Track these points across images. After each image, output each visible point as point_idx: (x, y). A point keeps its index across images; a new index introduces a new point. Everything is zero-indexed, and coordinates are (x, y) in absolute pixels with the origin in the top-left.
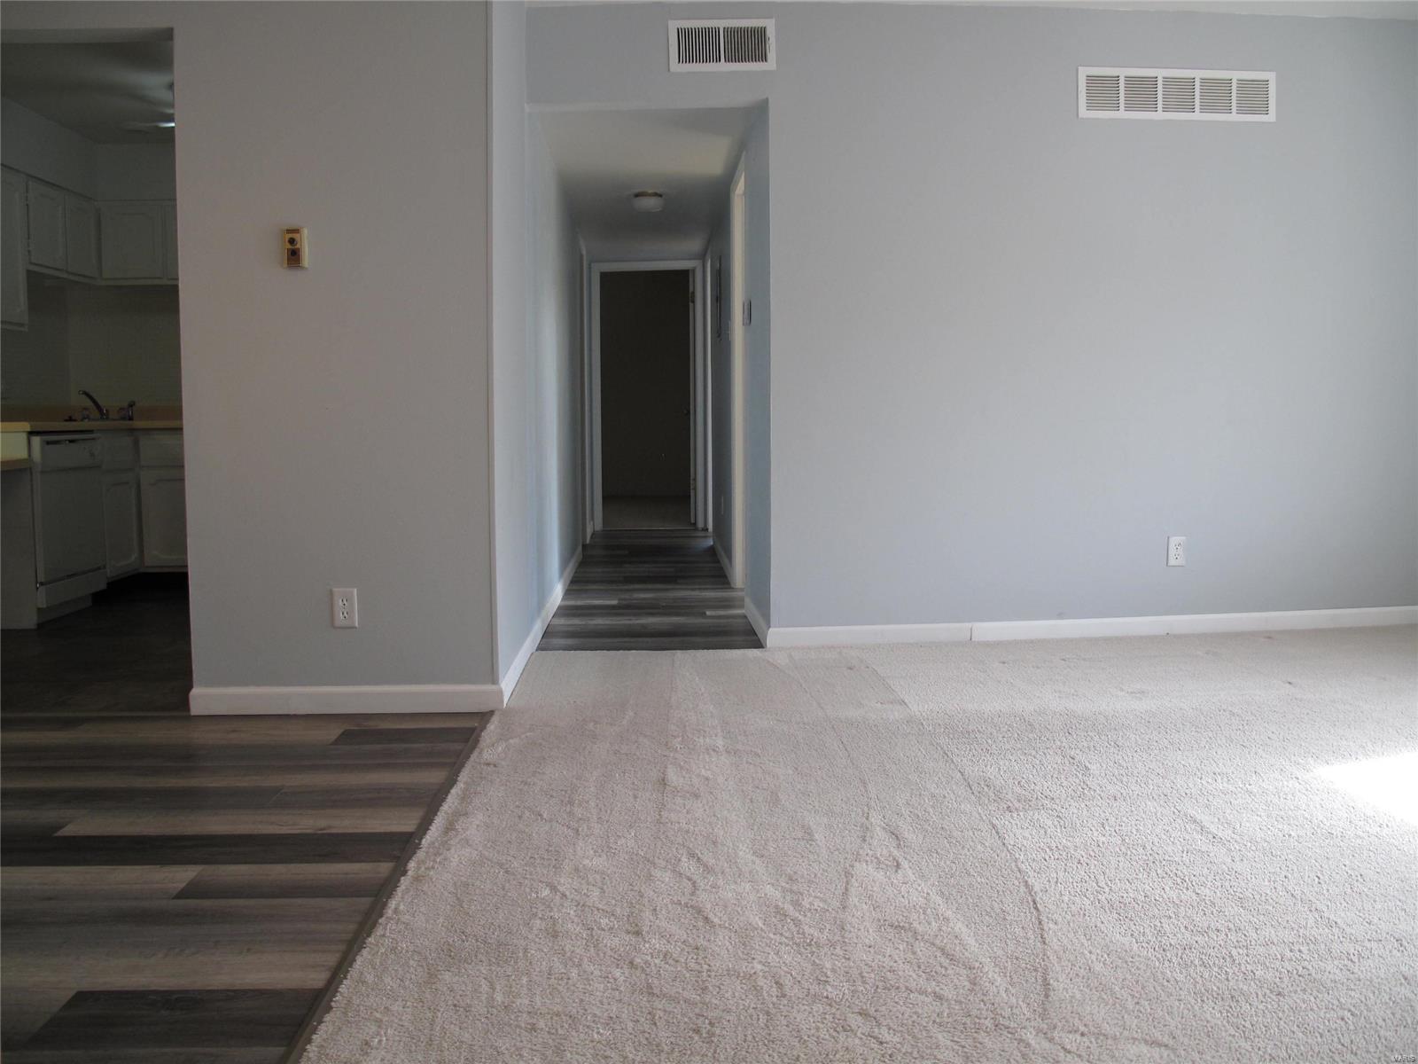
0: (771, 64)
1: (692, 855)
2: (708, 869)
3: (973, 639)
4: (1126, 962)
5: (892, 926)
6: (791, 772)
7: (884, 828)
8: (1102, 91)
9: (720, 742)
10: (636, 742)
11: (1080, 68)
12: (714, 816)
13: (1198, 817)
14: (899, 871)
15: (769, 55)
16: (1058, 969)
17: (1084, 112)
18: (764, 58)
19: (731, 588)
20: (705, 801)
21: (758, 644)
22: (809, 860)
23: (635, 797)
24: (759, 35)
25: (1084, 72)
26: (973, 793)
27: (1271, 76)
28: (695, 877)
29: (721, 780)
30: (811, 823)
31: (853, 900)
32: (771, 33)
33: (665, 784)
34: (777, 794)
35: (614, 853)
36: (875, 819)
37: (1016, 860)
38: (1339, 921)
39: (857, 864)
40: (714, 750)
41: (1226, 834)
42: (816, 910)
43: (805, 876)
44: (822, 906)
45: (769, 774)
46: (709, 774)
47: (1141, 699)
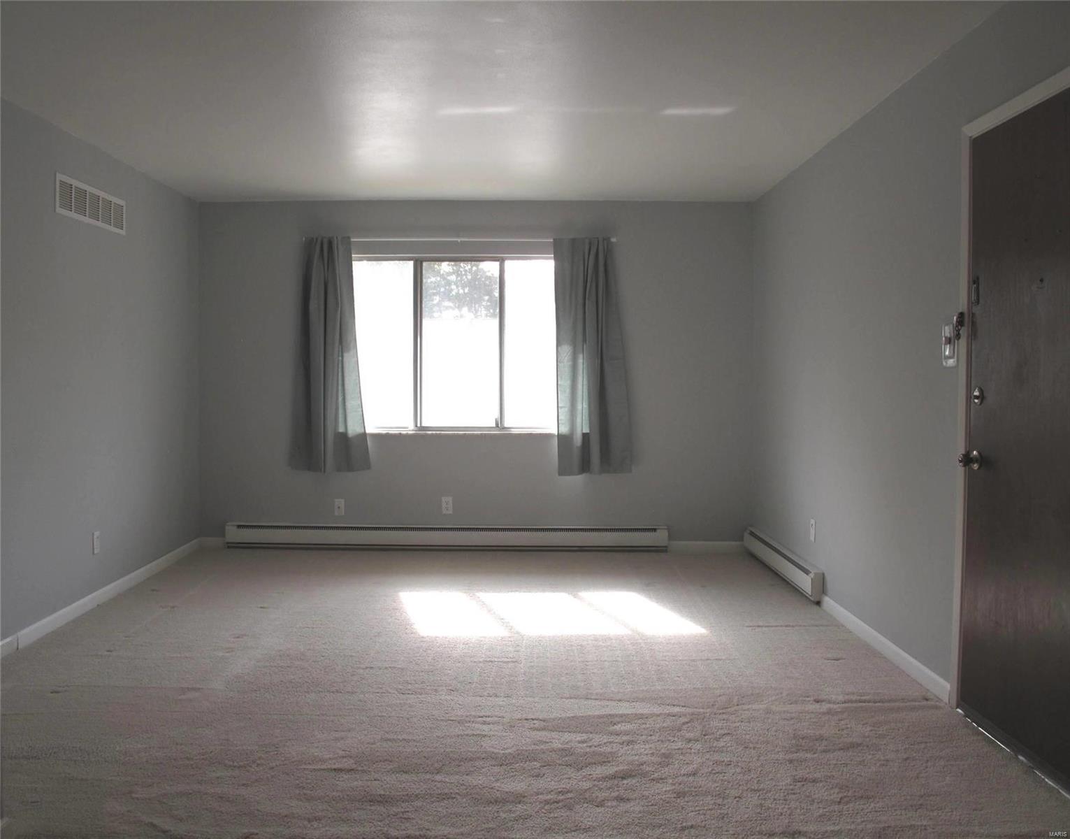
3: (18, 648)
8: (66, 194)
17: (58, 208)
25: (59, 177)
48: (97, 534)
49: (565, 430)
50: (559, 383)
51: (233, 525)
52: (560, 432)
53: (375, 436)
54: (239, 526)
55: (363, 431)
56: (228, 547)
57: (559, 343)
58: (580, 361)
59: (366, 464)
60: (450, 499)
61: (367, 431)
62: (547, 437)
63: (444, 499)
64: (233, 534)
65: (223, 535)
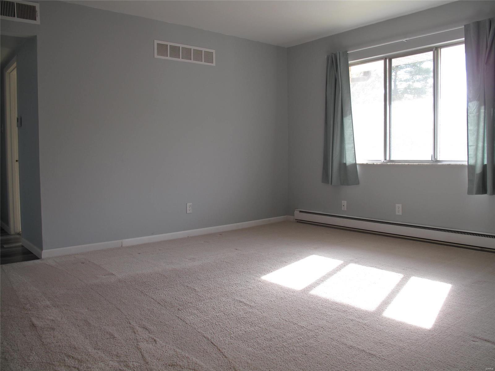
0: (38, 22)
1: (69, 356)
2: (80, 361)
3: (123, 246)
4: (256, 357)
5: (170, 365)
6: (87, 310)
7: (139, 326)
8: (162, 49)
9: (48, 303)
10: (9, 310)
11: (155, 40)
12: (67, 336)
13: (242, 300)
14: (157, 343)
15: (37, 18)
16: (238, 366)
17: (156, 56)
18: (35, 19)
19: (9, 234)
20: (58, 330)
21: (36, 258)
22: (119, 346)
23: (25, 336)
24: (33, 9)
25: (156, 42)
26: (162, 306)
27: (214, 51)
28: (77, 366)
29: (59, 319)
30: (110, 331)
31: (149, 359)
32: (38, 9)
33: (35, 327)
34: (87, 321)
35: (31, 365)
36: (134, 323)
37: (195, 328)
38: (304, 326)
39: (139, 343)
40: (47, 307)
41: (253, 304)
42: (137, 367)
43: (123, 353)
44: (138, 364)
45: (78, 313)
46: (52, 318)
47: (195, 261)
48: (189, 204)
49: (472, 162)
50: (469, 128)
51: (298, 211)
52: (469, 163)
53: (362, 165)
54: (300, 211)
55: (354, 162)
56: (297, 222)
57: (469, 101)
58: (482, 110)
59: (356, 182)
60: (400, 205)
61: (357, 162)
62: (461, 167)
63: (397, 205)
64: (298, 215)
65: (293, 215)
